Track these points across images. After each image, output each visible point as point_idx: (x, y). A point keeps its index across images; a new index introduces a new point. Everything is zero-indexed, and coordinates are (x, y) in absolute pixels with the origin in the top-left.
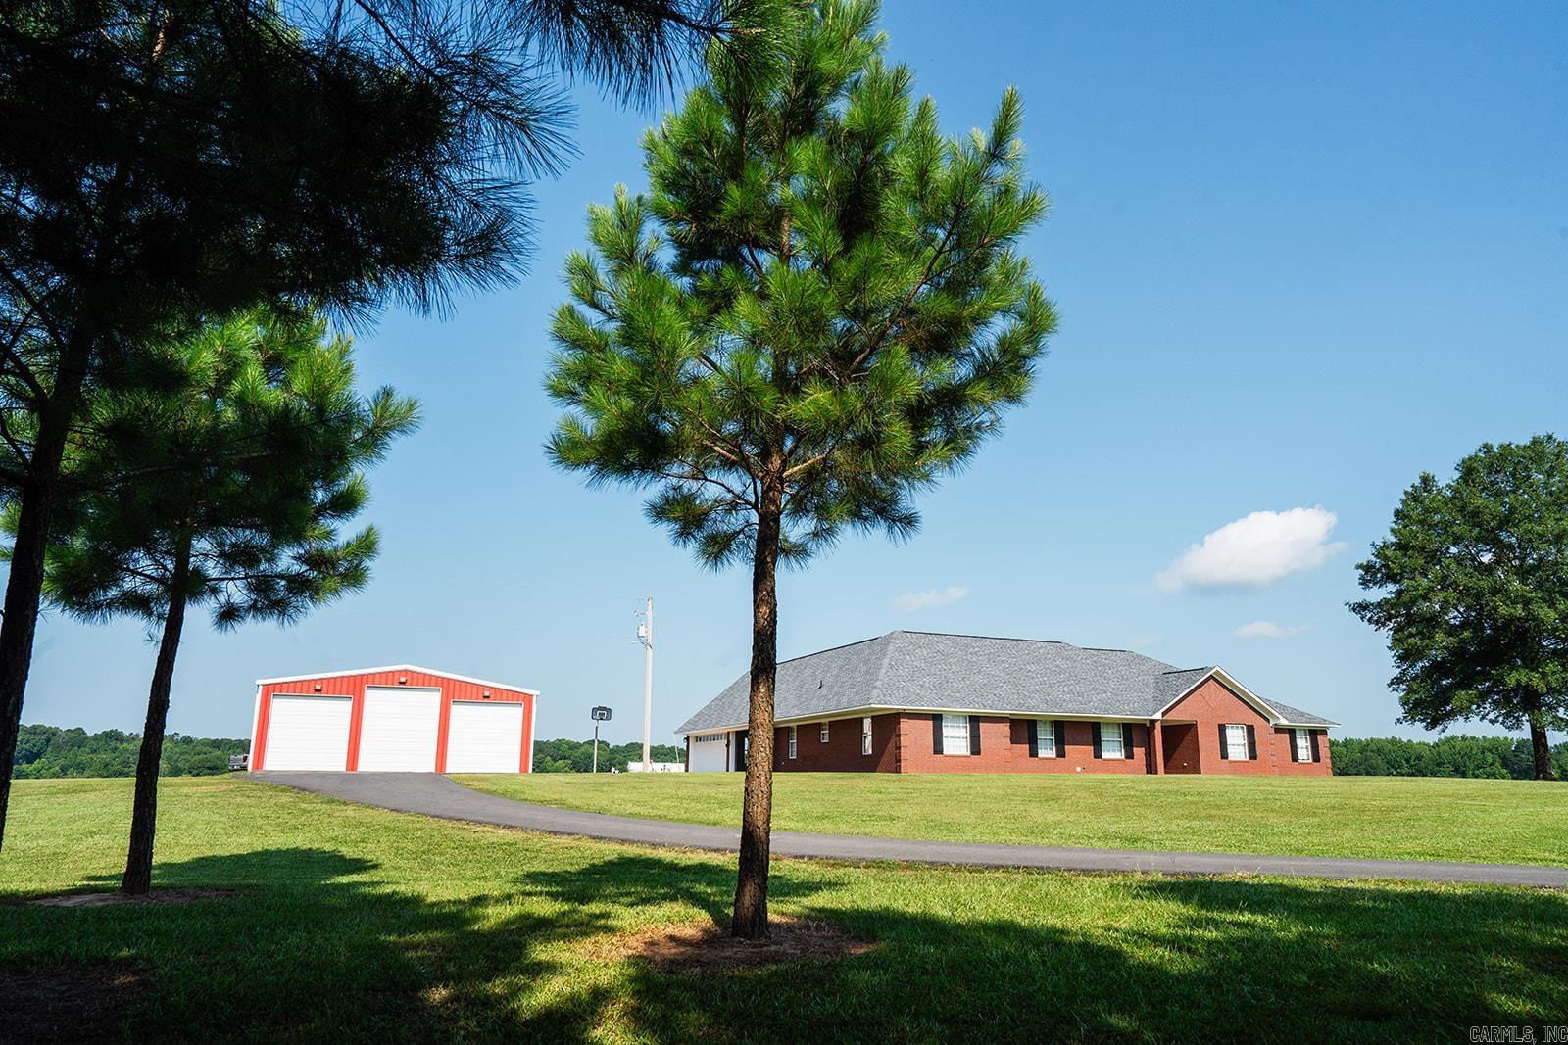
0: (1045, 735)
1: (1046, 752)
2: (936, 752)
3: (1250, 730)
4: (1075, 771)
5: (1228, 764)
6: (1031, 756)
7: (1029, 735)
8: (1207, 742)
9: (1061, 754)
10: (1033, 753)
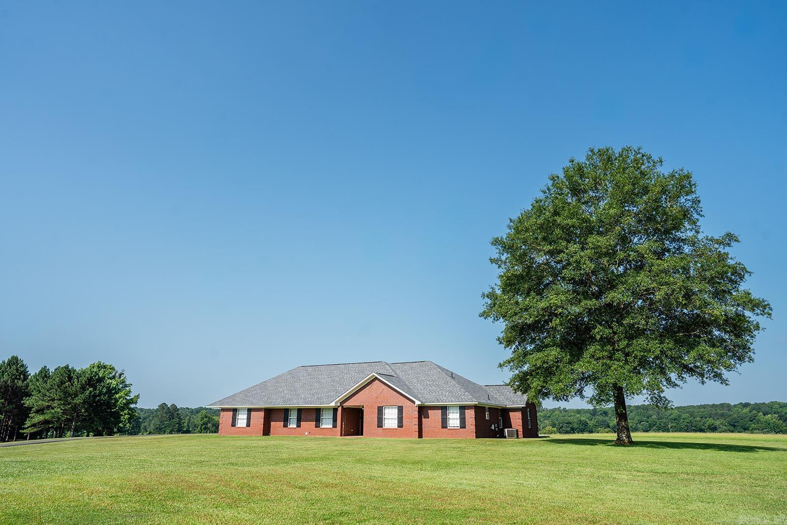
0: (293, 417)
1: (293, 425)
2: (232, 426)
3: (400, 409)
4: (304, 434)
5: (382, 431)
6: (284, 427)
7: (284, 416)
8: (369, 418)
9: (299, 426)
10: (285, 426)
